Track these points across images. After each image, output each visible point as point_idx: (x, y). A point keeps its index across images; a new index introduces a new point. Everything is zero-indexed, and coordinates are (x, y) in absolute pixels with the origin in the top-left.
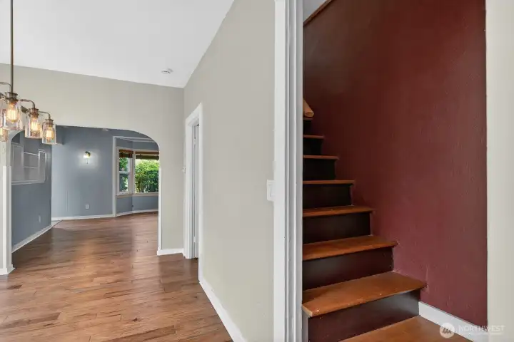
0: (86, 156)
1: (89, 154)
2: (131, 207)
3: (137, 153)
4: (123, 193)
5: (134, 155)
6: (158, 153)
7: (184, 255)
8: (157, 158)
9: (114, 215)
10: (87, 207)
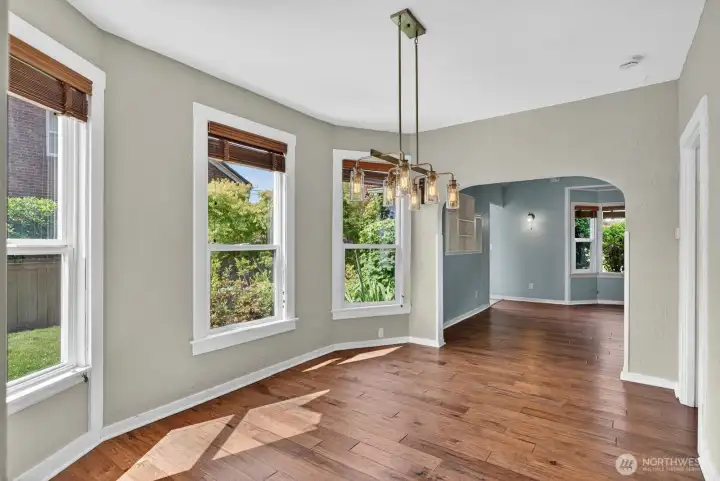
0: (530, 219)
1: (533, 216)
2: (595, 294)
3: (604, 209)
4: (582, 271)
5: (600, 213)
6: (623, 207)
7: (677, 395)
8: (622, 215)
9: (567, 302)
10: (531, 286)
